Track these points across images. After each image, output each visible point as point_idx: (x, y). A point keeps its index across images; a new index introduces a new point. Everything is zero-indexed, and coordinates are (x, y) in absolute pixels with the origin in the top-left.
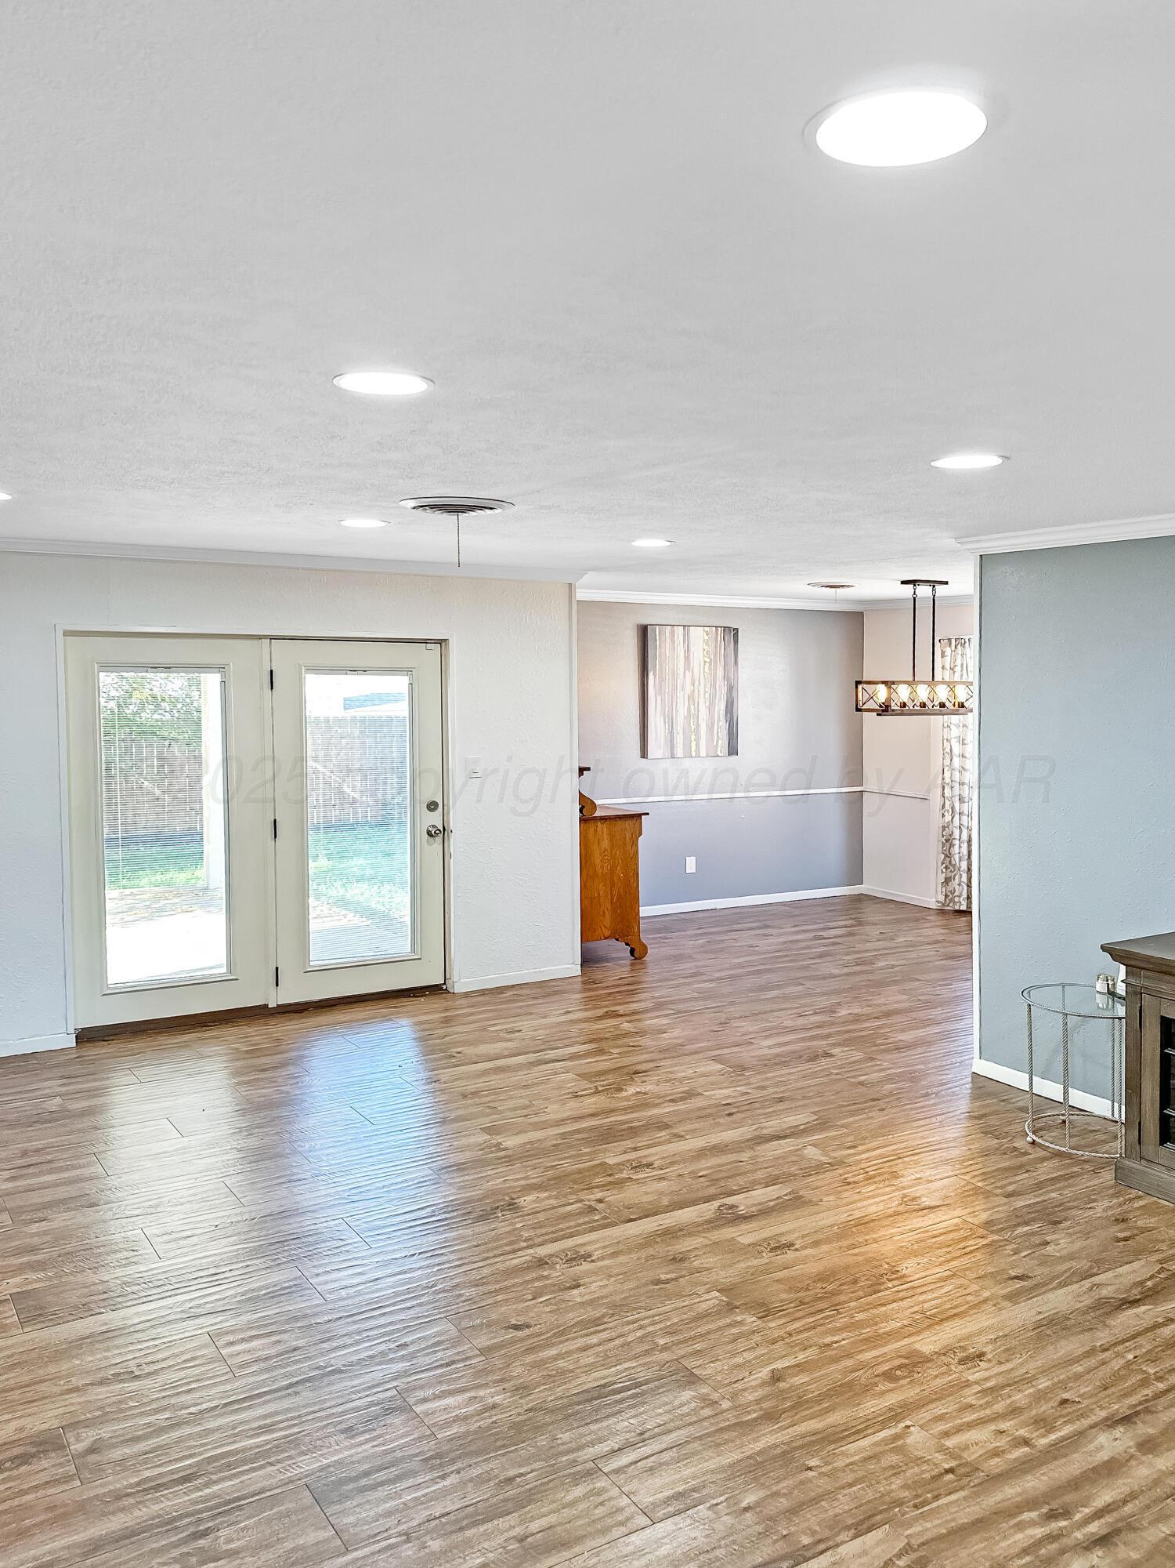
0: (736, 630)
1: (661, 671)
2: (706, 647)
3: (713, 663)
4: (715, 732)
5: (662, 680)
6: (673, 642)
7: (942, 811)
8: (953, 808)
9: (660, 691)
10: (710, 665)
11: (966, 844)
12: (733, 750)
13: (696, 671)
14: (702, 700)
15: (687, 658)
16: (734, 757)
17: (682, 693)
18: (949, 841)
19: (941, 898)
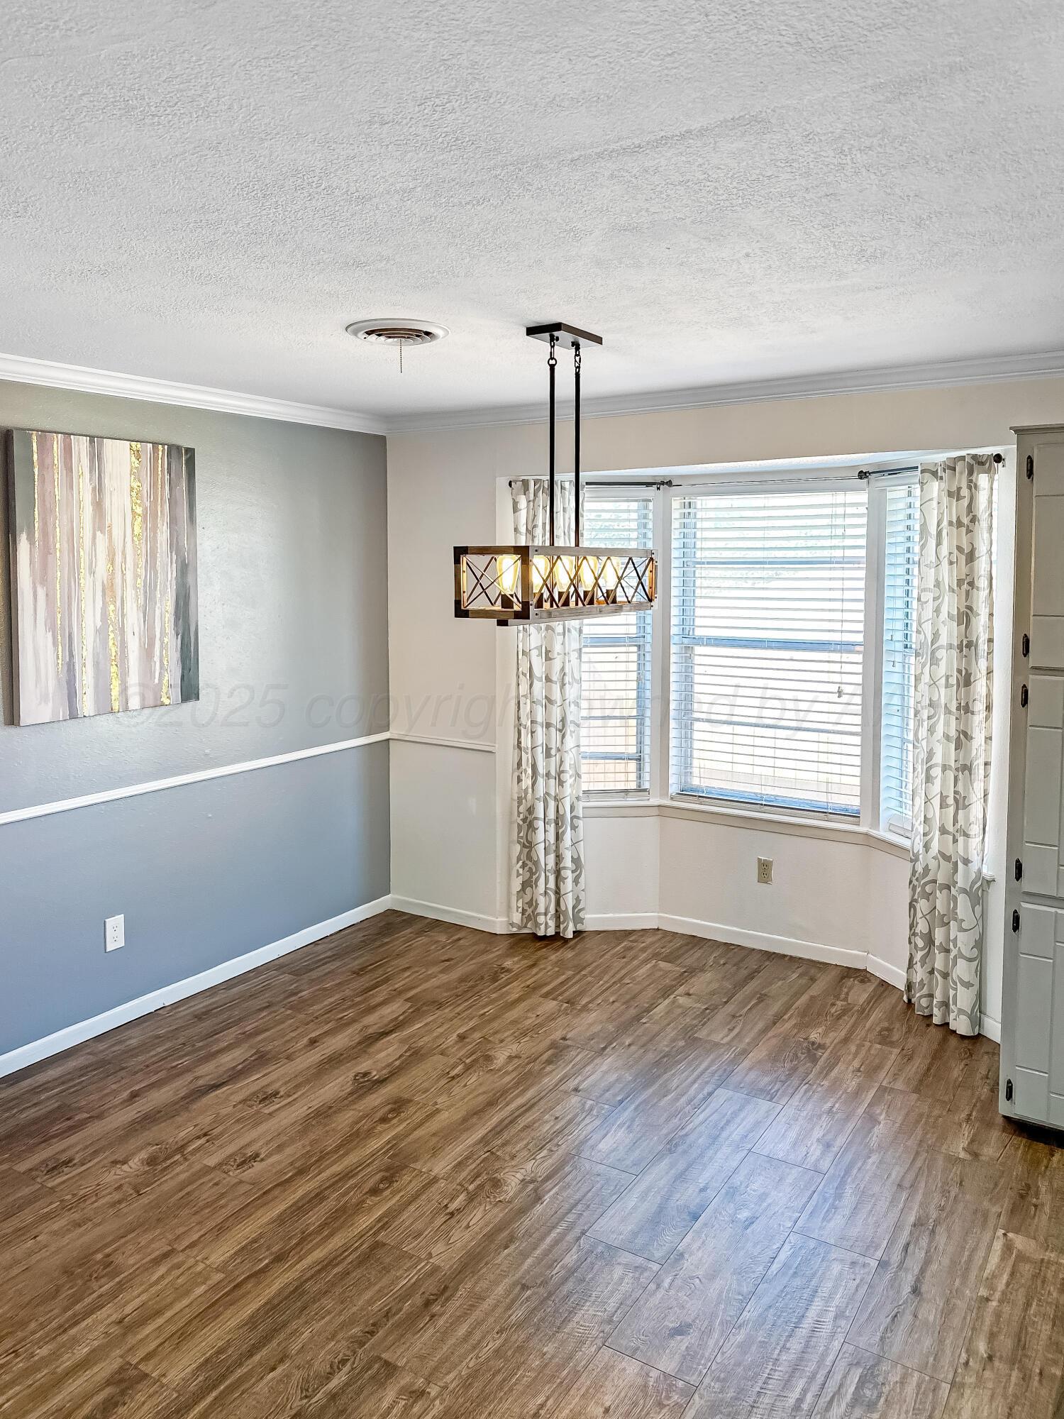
0: (190, 452)
1: (45, 534)
2: (135, 485)
3: (150, 517)
4: (157, 659)
5: (47, 551)
6: (69, 468)
7: (516, 774)
8: (534, 767)
9: (43, 576)
10: (145, 520)
11: (553, 825)
12: (189, 691)
13: (117, 532)
14: (130, 593)
15: (98, 505)
16: (190, 704)
17: (90, 580)
18: (529, 823)
19: (517, 918)
